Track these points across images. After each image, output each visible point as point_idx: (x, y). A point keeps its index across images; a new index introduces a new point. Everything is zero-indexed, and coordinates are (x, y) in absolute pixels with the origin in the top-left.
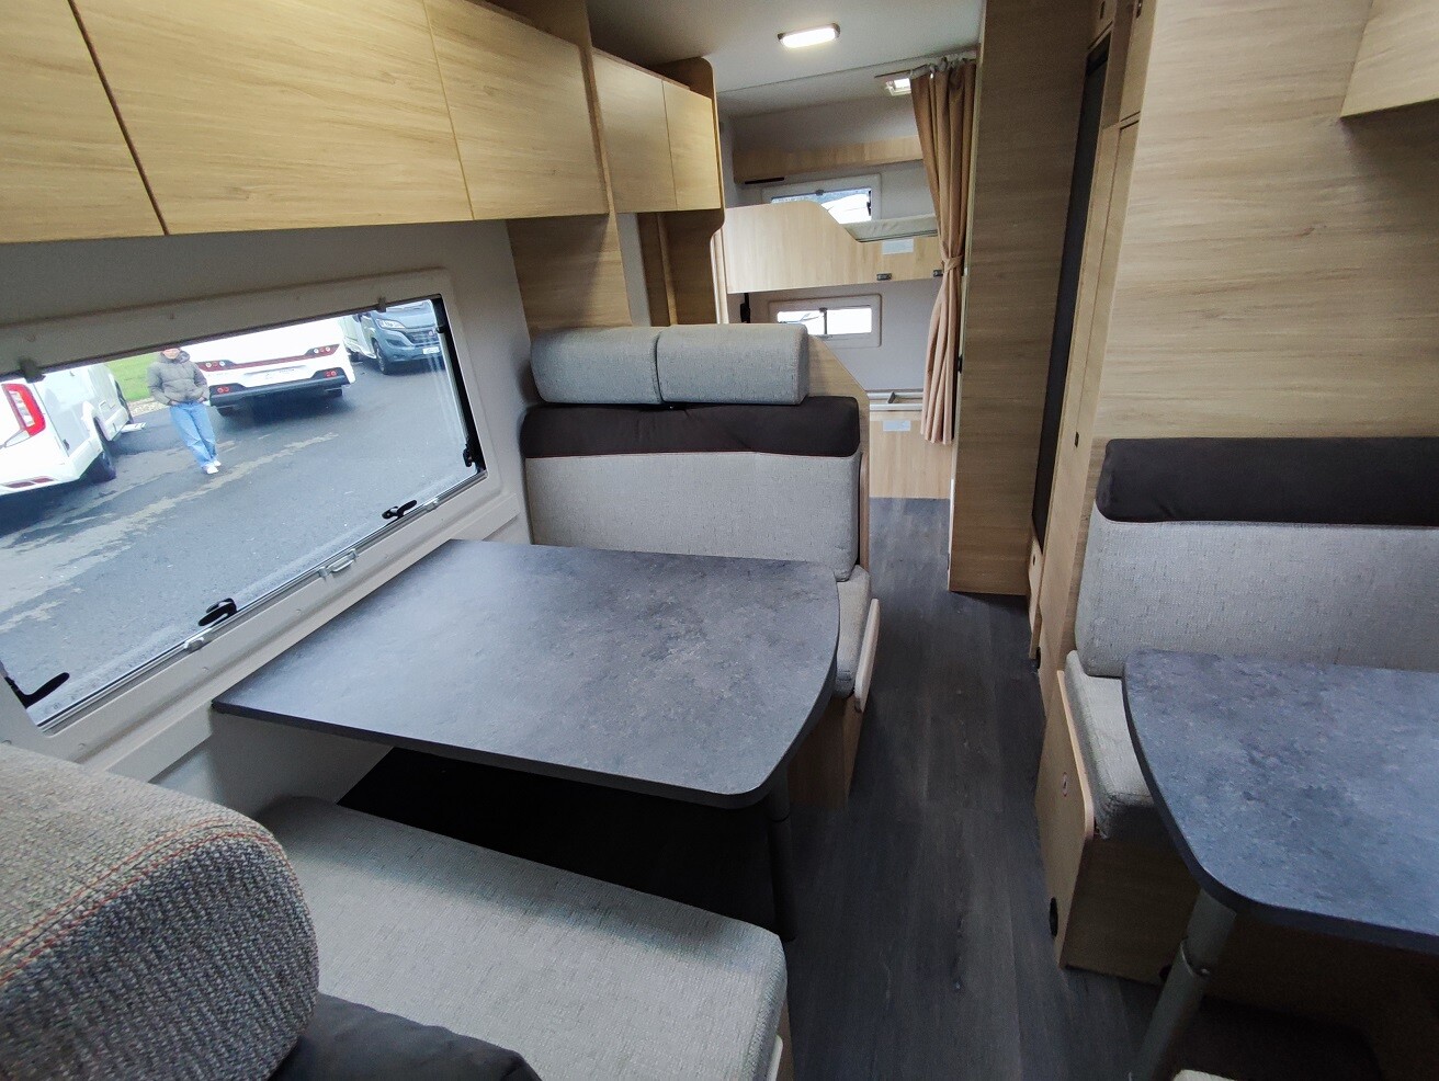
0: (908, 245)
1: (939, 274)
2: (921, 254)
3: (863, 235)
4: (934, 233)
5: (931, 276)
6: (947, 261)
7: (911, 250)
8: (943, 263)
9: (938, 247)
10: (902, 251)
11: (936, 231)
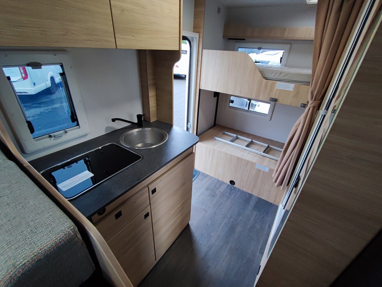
0: (291, 87)
1: (304, 106)
2: (297, 93)
3: (267, 76)
4: (308, 83)
5: (299, 106)
6: (310, 102)
7: (292, 90)
8: (308, 102)
9: (308, 92)
10: (286, 89)
11: (309, 83)
